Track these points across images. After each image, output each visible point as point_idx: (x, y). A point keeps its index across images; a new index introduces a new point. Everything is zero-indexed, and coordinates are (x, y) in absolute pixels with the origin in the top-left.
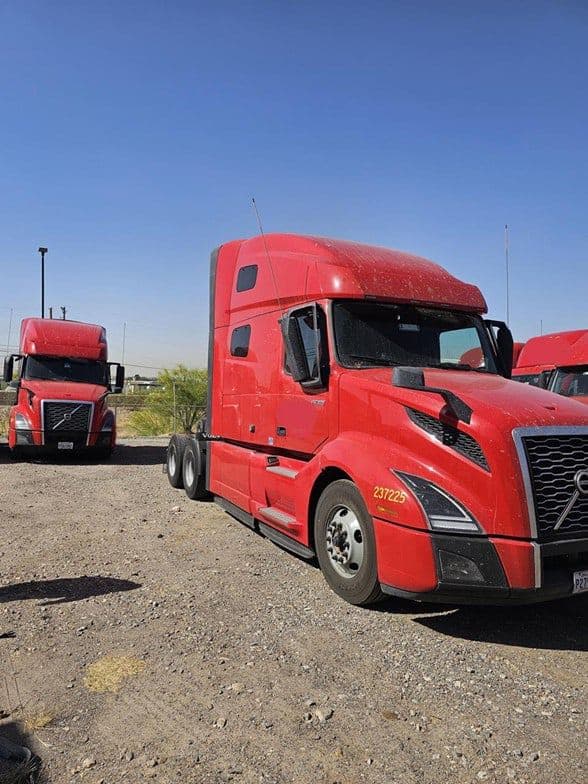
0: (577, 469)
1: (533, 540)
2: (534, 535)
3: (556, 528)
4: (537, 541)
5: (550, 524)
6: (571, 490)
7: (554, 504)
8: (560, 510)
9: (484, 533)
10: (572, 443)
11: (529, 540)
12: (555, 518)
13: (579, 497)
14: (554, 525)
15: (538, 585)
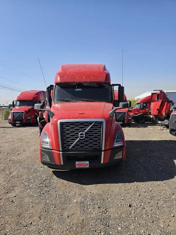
0: (80, 132)
1: (61, 151)
2: (61, 150)
3: (70, 148)
4: (62, 151)
5: (68, 147)
6: (77, 138)
7: (70, 142)
8: (72, 143)
9: (51, 149)
10: (80, 124)
11: (60, 151)
12: (70, 145)
13: (79, 140)
14: (69, 147)
15: (62, 164)
